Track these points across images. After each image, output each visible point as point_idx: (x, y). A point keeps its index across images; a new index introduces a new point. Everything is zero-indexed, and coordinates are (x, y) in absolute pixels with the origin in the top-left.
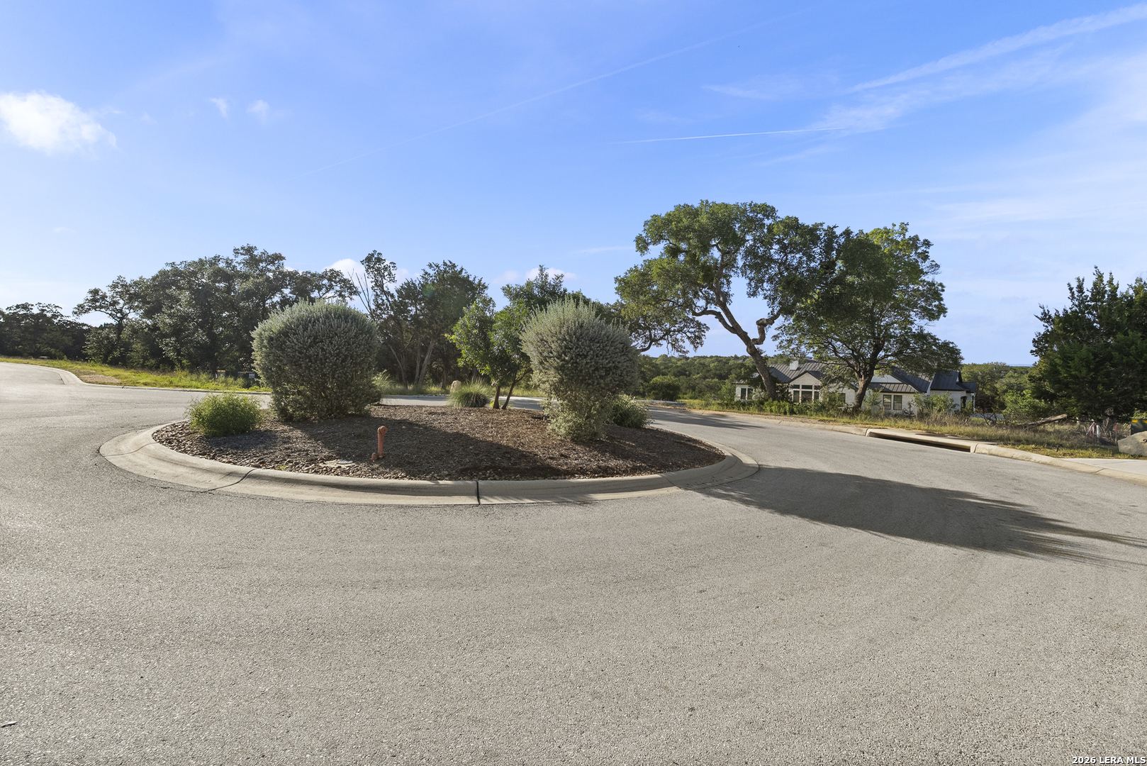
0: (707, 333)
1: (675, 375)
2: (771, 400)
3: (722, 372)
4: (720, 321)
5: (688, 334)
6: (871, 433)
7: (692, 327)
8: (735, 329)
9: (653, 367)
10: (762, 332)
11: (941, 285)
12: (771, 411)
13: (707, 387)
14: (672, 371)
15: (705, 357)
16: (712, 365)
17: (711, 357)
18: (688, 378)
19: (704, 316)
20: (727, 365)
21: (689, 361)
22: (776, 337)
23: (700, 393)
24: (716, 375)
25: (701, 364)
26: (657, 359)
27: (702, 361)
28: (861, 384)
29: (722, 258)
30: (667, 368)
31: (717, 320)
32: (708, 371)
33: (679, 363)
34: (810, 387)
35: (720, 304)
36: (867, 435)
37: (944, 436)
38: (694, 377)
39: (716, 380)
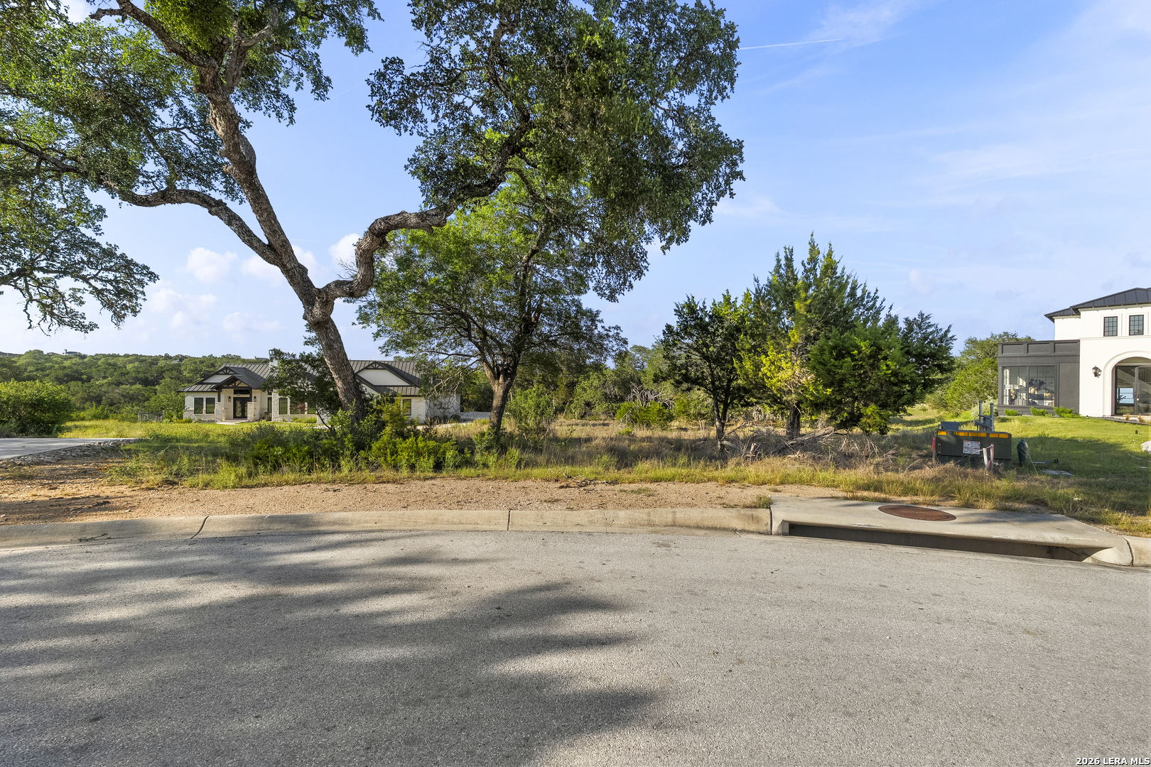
0: (150, 288)
1: (60, 381)
3: (148, 375)
4: (229, 224)
5: (95, 283)
6: (784, 522)
7: (107, 269)
13: (123, 396)
14: (53, 375)
15: (114, 356)
16: (129, 366)
17: (127, 356)
18: (86, 384)
20: (154, 366)
21: (86, 360)
23: (112, 407)
24: (136, 380)
25: (109, 364)
26: (20, 356)
27: (111, 361)
30: (43, 370)
32: (123, 374)
33: (67, 363)
35: (243, 176)
36: (775, 529)
37: (953, 517)
38: (97, 383)
39: (138, 386)
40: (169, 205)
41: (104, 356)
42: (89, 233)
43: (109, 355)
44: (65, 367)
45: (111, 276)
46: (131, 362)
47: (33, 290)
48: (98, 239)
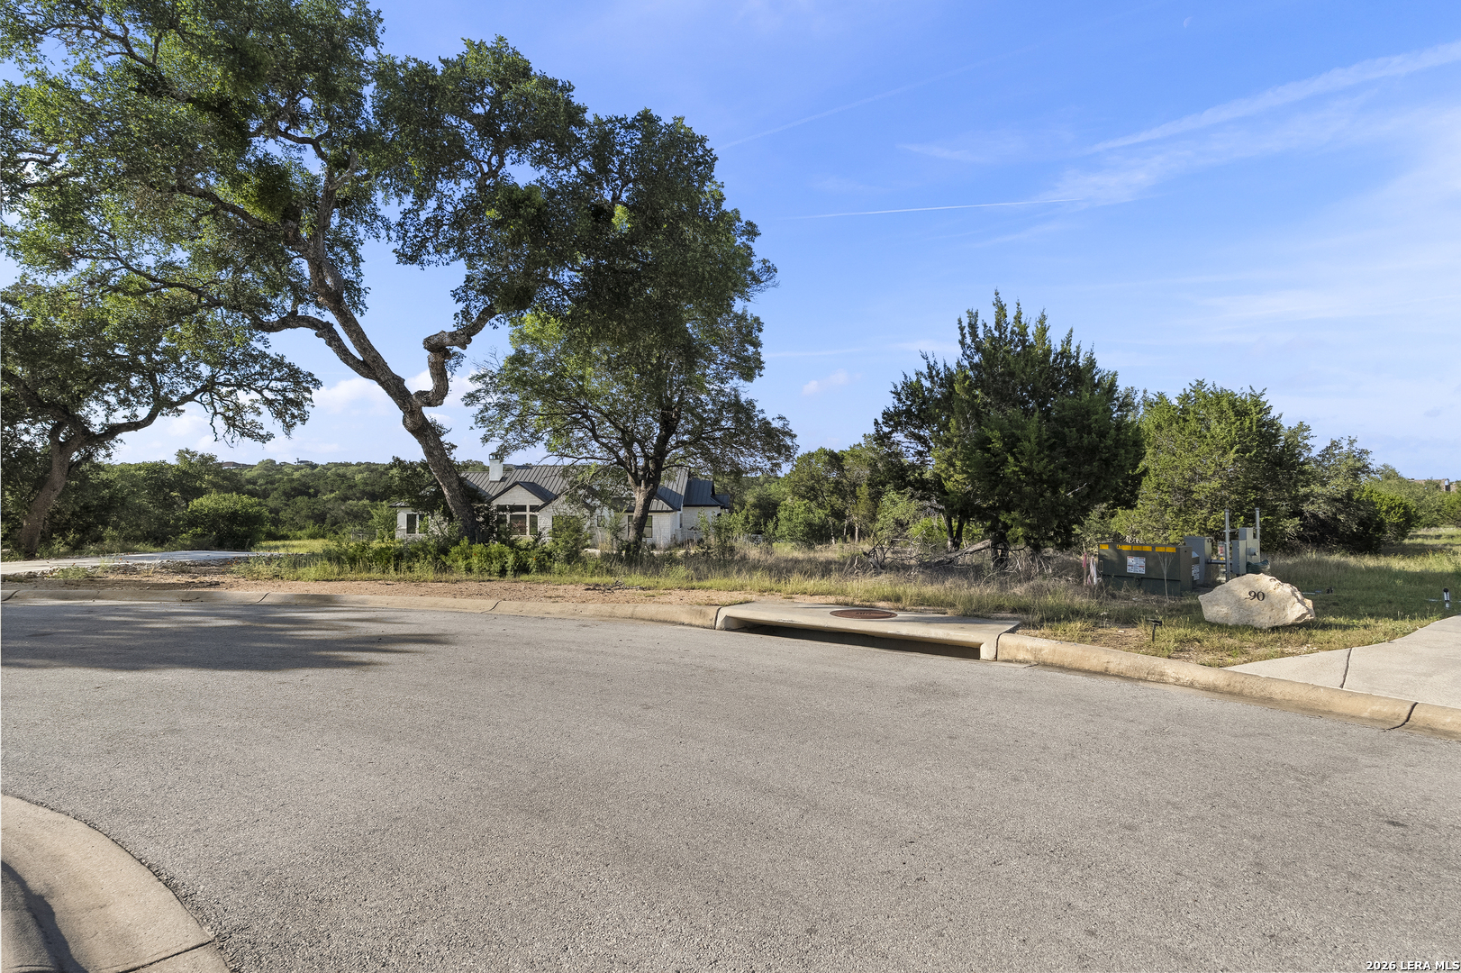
0: (316, 394)
2: (465, 542)
3: (377, 488)
4: (329, 344)
5: (267, 393)
6: (727, 618)
7: (277, 379)
8: (371, 366)
9: (225, 478)
10: (440, 374)
11: (757, 320)
12: (469, 570)
13: (347, 513)
14: (281, 489)
15: (347, 465)
16: (358, 477)
17: (359, 464)
18: (313, 500)
19: (287, 332)
20: (384, 477)
22: (472, 398)
23: (333, 525)
24: (365, 494)
25: (338, 475)
27: (341, 471)
28: (639, 498)
29: (330, 175)
30: (272, 483)
31: (322, 341)
32: (350, 487)
33: (296, 475)
34: (523, 508)
35: (332, 305)
36: (718, 624)
37: (891, 615)
38: (324, 498)
39: (366, 502)
40: (289, 329)
41: (336, 465)
42: (260, 346)
43: (341, 464)
44: (293, 480)
45: (279, 385)
46: (361, 472)
47: (217, 404)
48: (268, 351)
